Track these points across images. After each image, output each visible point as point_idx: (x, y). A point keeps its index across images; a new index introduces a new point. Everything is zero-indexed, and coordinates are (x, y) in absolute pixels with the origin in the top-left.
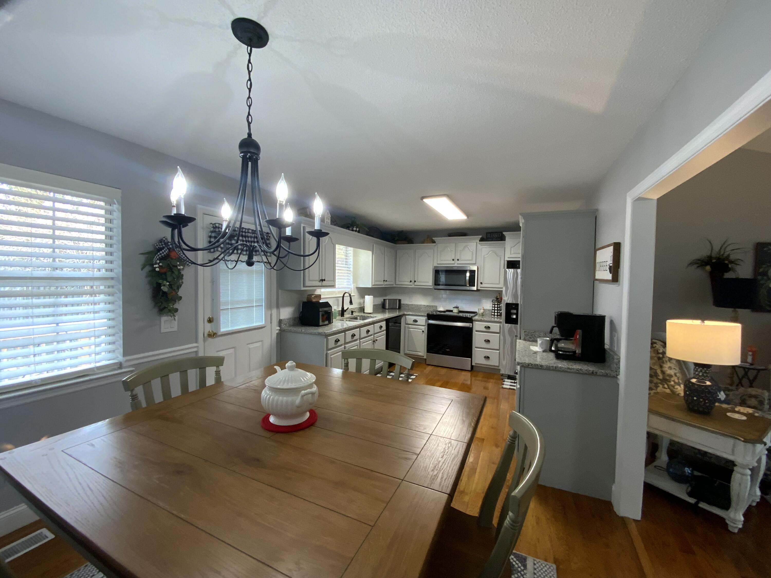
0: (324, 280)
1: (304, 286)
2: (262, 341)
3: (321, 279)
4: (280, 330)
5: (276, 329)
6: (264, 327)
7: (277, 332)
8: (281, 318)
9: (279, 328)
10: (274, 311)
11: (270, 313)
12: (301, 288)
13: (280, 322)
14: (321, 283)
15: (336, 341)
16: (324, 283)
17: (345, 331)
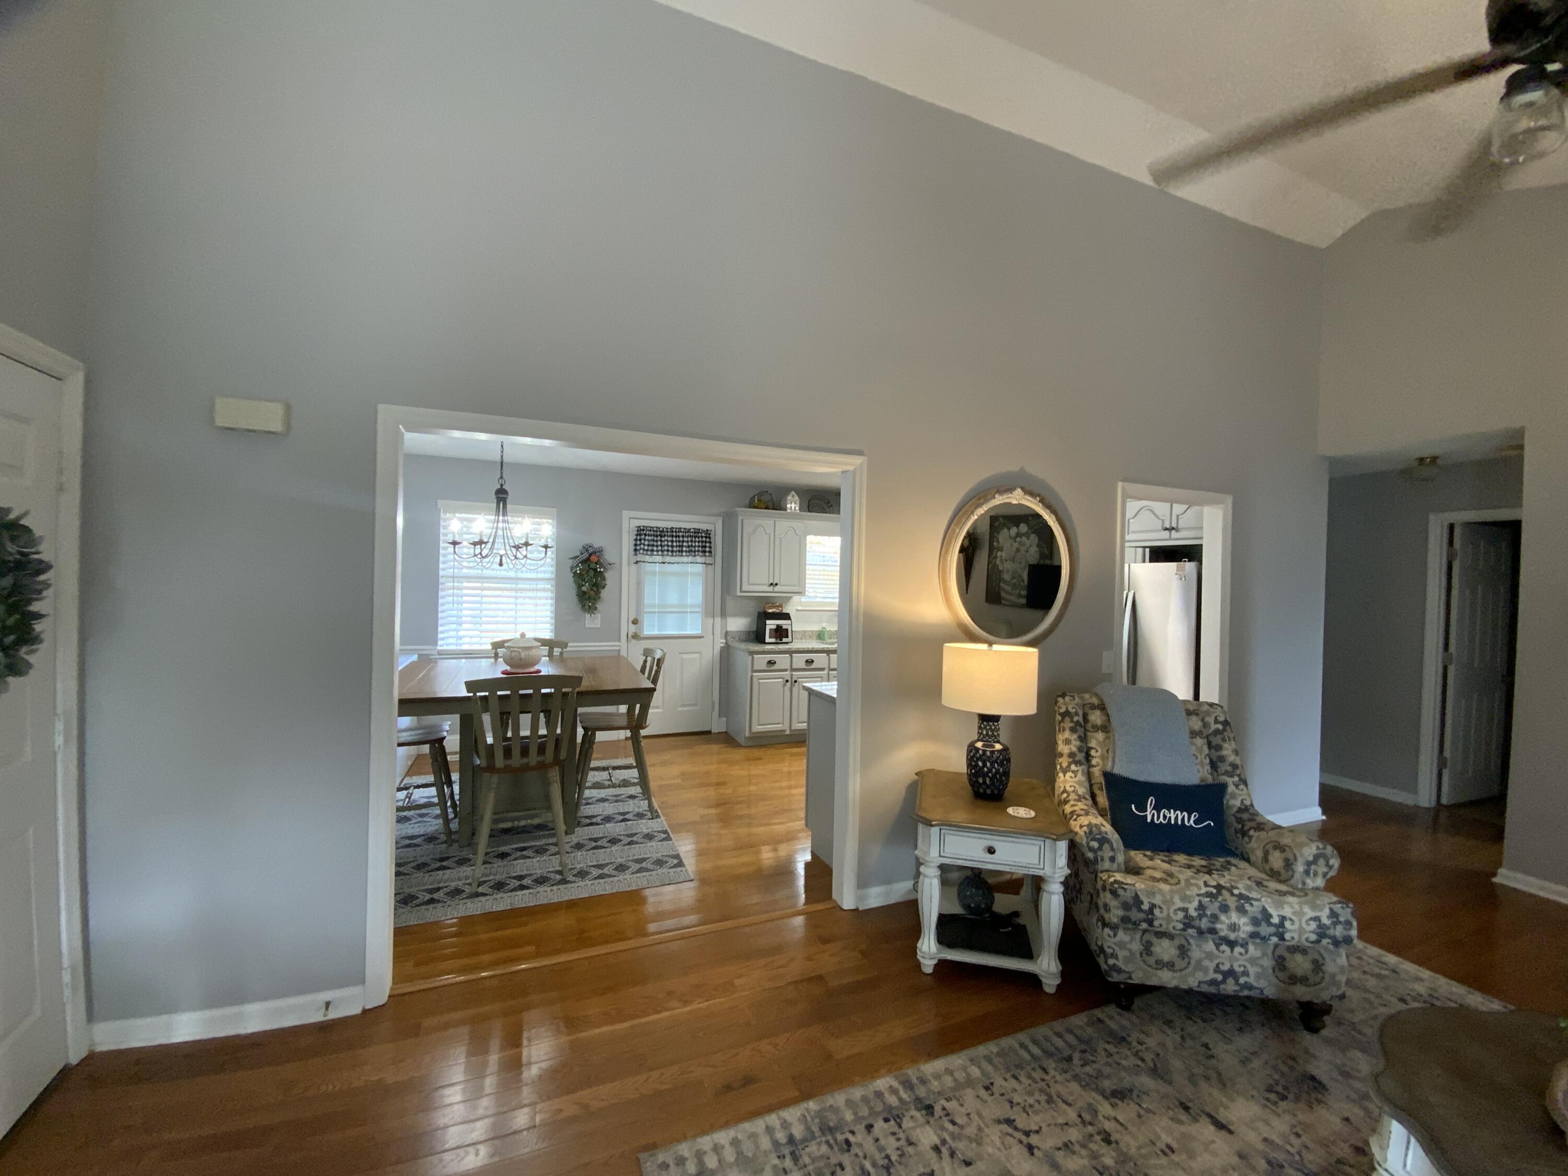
0: (776, 584)
1: (741, 591)
2: (700, 653)
3: (771, 581)
4: (726, 643)
5: (720, 642)
6: (703, 637)
7: (722, 645)
8: (729, 629)
9: (725, 641)
10: (718, 620)
11: (710, 621)
12: (739, 594)
13: (727, 634)
14: (771, 589)
15: (771, 663)
16: (777, 588)
17: (791, 652)
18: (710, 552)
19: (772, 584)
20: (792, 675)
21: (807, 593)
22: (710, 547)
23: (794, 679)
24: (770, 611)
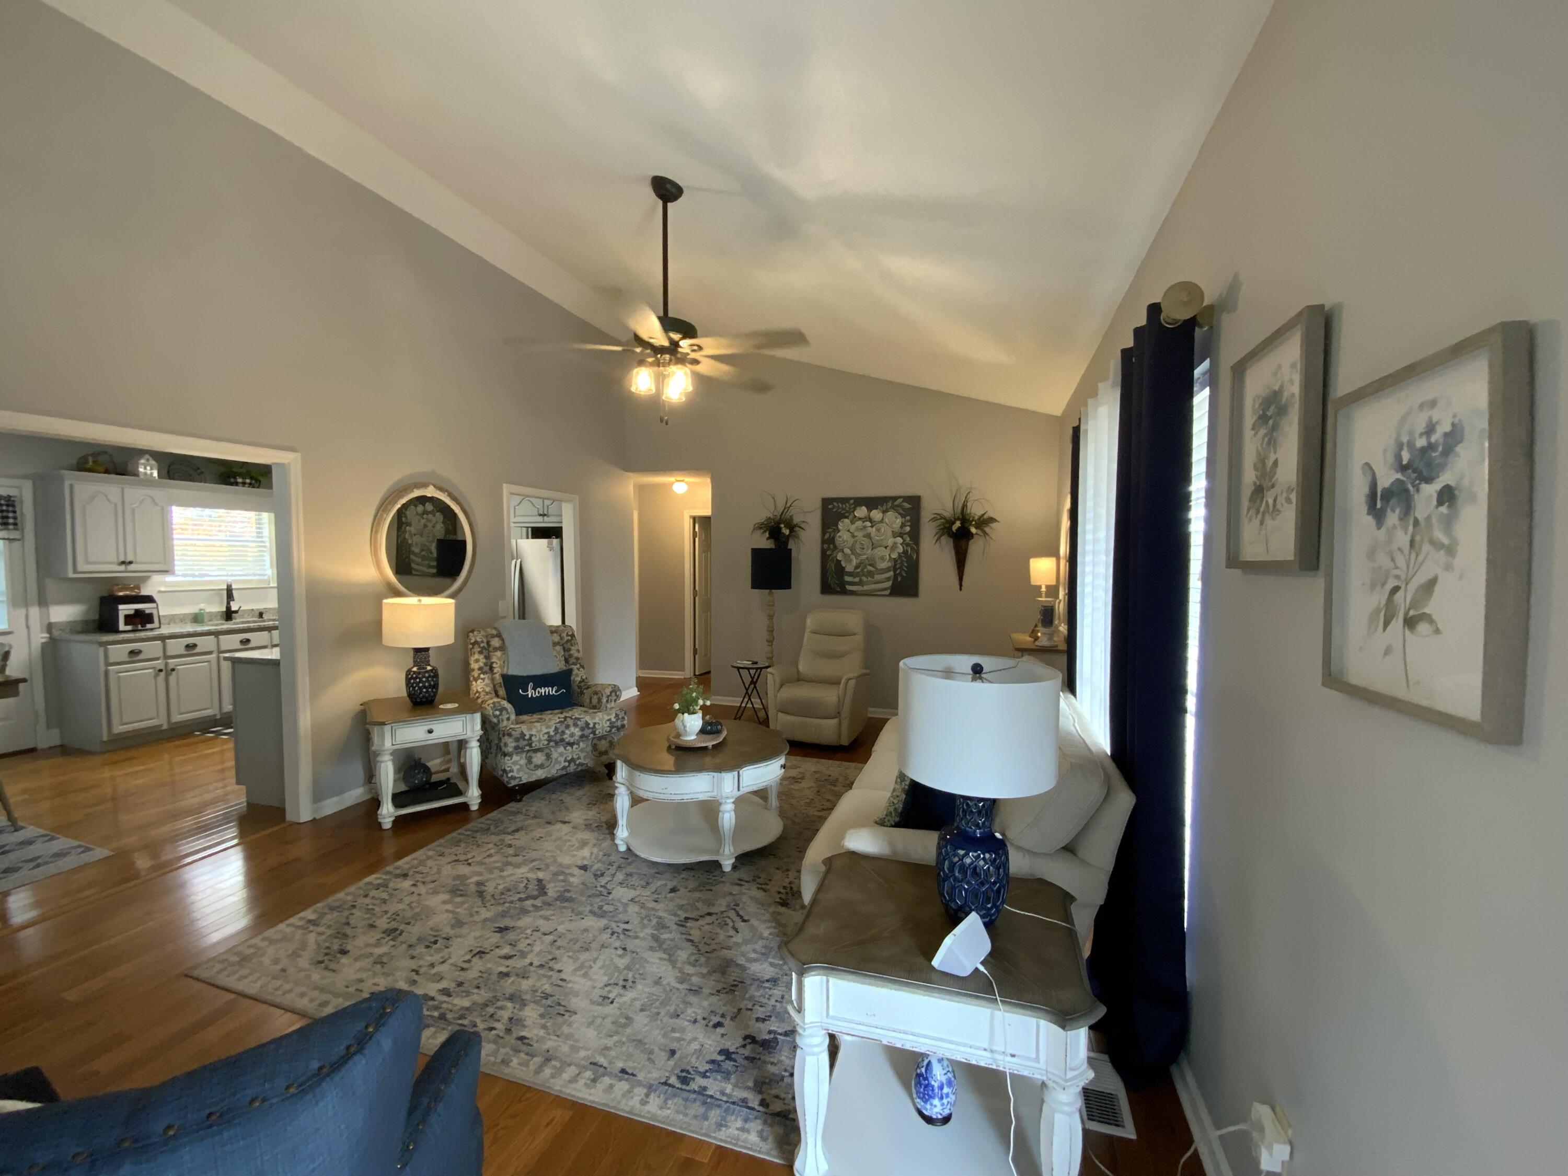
0: (131, 563)
1: (75, 571)
3: (122, 559)
4: (50, 638)
5: (41, 637)
6: (10, 632)
7: (44, 640)
8: (53, 620)
9: (48, 635)
10: (35, 611)
11: (22, 612)
12: (71, 575)
13: (50, 627)
14: (122, 568)
15: (132, 653)
16: (131, 567)
17: (163, 638)
18: (15, 524)
19: (123, 563)
20: (166, 664)
21: (176, 572)
22: (15, 518)
23: (171, 667)
24: (121, 594)
